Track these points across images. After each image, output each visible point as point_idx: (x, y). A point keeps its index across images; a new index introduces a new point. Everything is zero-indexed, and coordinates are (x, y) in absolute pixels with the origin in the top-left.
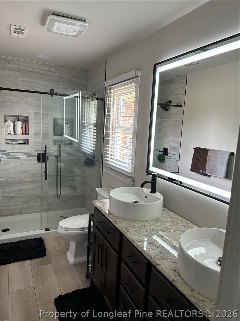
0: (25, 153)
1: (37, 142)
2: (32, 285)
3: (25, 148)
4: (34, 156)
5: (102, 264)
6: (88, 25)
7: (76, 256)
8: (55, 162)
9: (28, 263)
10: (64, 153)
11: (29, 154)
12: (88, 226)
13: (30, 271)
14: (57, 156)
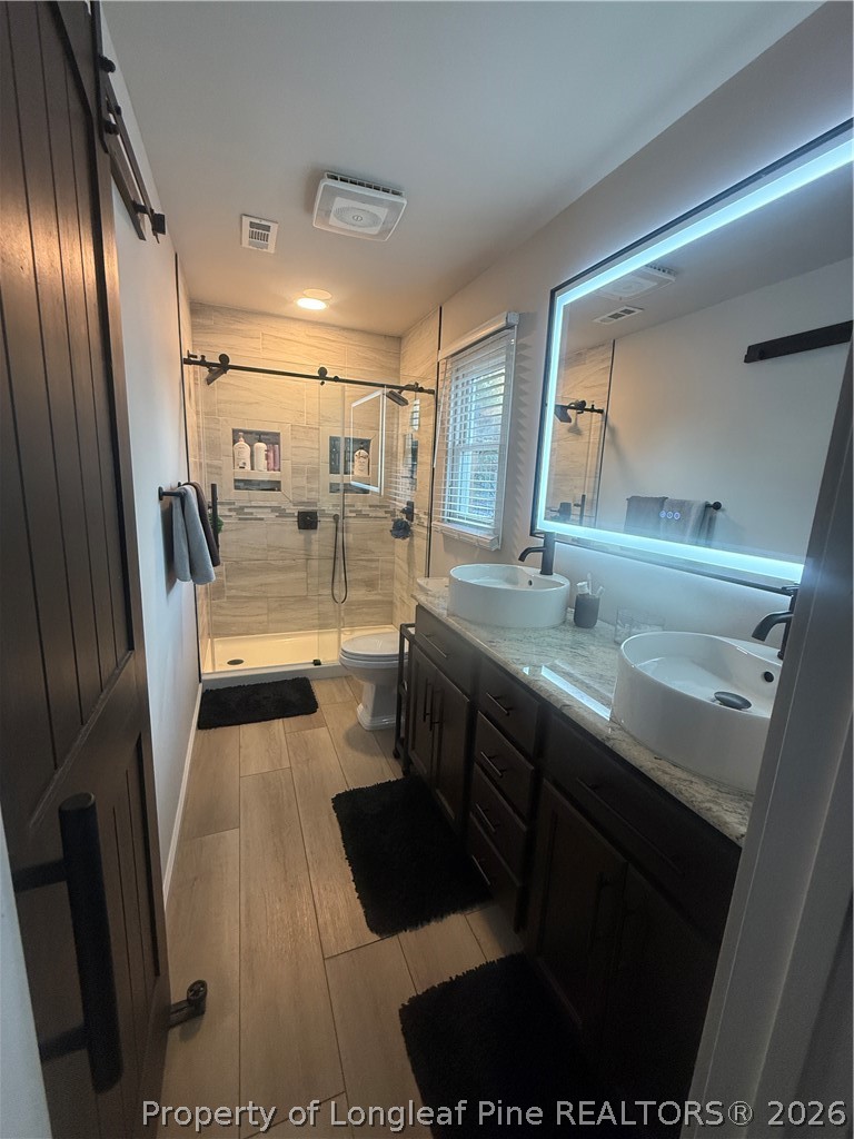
0: (274, 509)
1: (297, 488)
2: (286, 764)
3: (273, 498)
4: (292, 515)
5: (432, 723)
6: (405, 202)
7: (375, 713)
8: (332, 531)
9: (279, 726)
10: (351, 512)
11: (281, 513)
12: (398, 652)
13: (283, 738)
14: (336, 518)
